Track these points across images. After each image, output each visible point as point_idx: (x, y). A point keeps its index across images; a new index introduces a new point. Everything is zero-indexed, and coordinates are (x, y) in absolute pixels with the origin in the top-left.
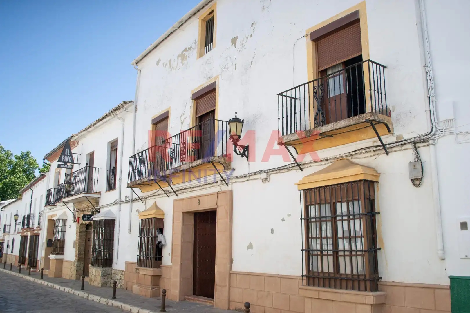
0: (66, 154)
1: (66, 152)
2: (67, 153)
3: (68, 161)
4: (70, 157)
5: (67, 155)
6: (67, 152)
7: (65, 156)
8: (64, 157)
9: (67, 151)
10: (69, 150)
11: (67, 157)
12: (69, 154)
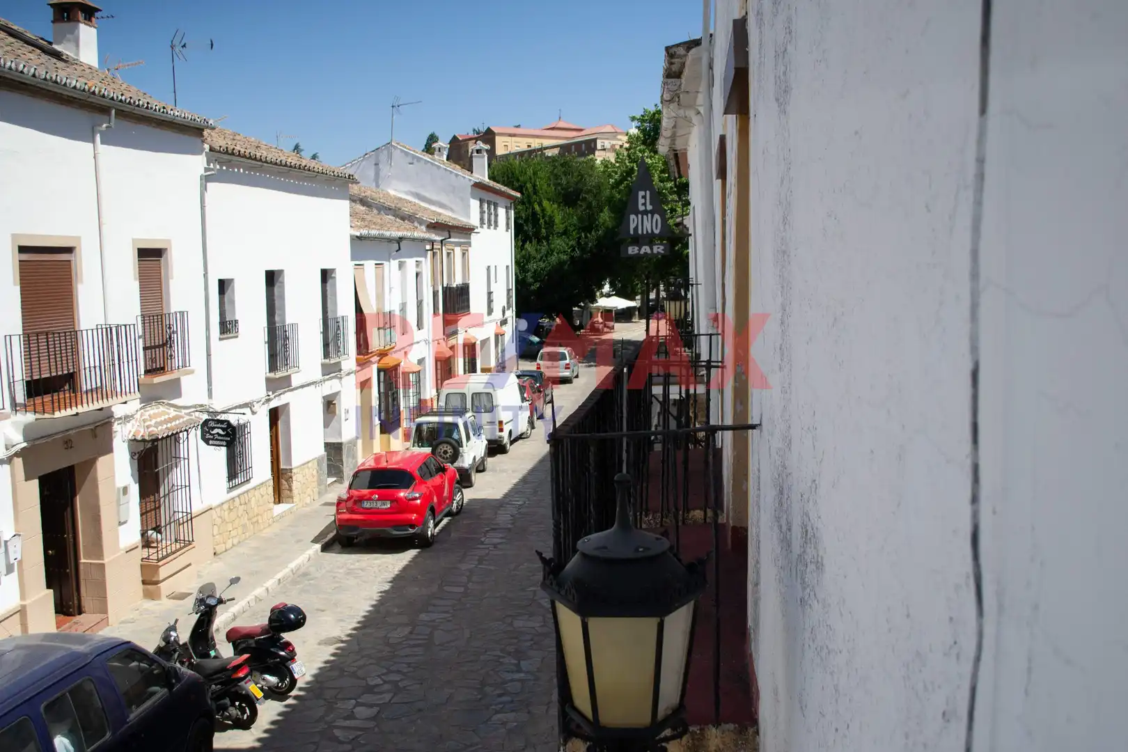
0: (641, 208)
1: (641, 201)
2: (644, 204)
3: (650, 231)
4: (657, 216)
5: (645, 212)
6: (643, 201)
7: (640, 216)
8: (636, 220)
9: (644, 197)
10: (648, 192)
11: (645, 217)
12: (649, 207)
